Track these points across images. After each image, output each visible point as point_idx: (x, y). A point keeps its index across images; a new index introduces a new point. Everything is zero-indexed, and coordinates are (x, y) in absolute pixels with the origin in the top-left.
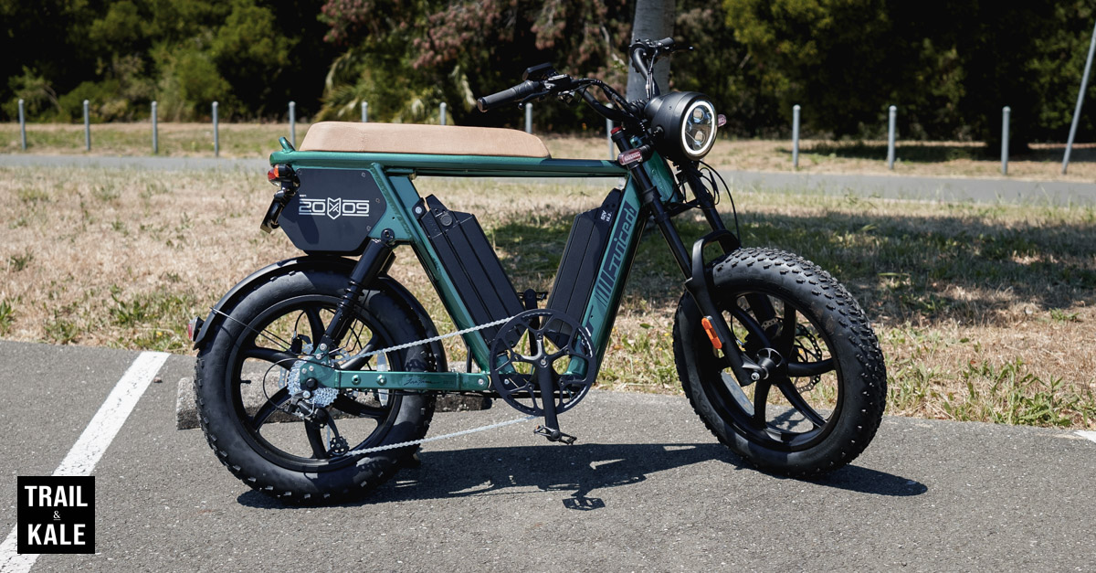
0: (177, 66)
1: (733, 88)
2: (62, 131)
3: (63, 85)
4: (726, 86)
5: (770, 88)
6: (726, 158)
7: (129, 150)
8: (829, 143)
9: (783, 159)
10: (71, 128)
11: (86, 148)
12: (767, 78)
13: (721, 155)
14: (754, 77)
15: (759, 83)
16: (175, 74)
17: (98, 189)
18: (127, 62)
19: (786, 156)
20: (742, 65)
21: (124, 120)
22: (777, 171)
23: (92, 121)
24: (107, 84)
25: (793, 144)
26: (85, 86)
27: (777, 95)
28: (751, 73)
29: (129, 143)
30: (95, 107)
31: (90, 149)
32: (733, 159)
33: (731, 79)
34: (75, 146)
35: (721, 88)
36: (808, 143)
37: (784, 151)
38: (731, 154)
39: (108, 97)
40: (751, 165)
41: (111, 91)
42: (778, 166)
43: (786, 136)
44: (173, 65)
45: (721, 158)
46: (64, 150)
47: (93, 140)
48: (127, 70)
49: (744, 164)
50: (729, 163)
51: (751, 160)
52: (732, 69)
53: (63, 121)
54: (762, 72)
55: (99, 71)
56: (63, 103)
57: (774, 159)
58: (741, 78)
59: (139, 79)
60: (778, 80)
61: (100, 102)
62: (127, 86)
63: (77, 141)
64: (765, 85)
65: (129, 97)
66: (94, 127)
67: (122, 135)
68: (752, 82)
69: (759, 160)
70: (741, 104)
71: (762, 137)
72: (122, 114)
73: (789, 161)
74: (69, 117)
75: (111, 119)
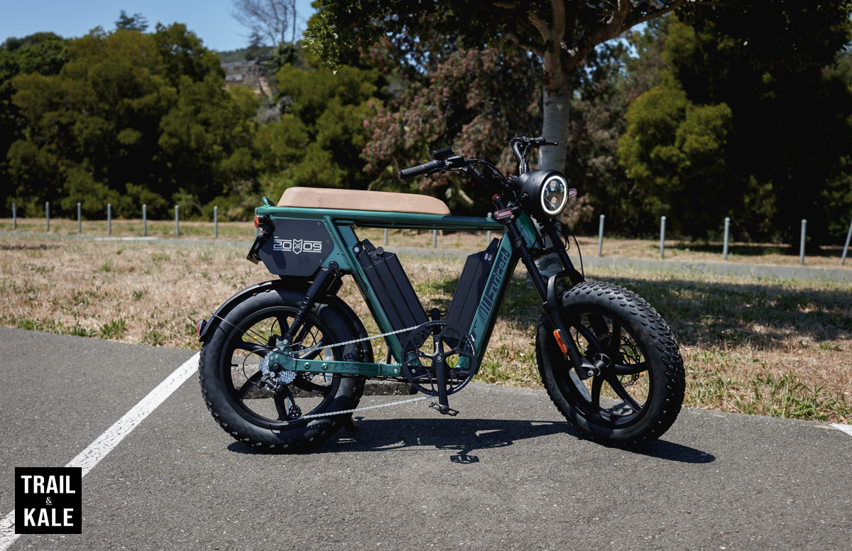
0: (274, 188)
1: (624, 207)
2: (203, 226)
3: (205, 199)
4: (620, 205)
5: (648, 207)
6: (617, 250)
7: (241, 238)
8: (687, 243)
9: (654, 252)
10: (208, 224)
11: (214, 236)
12: (646, 201)
13: (613, 248)
14: (638, 200)
15: (641, 204)
16: (273, 193)
17: (203, 254)
18: (241, 184)
19: (656, 250)
20: (630, 193)
21: (241, 220)
22: (649, 259)
23: (219, 220)
24: (231, 198)
25: (661, 243)
26: (218, 199)
27: (653, 212)
28: (637, 197)
29: (241, 233)
30: (223, 212)
31: (217, 237)
32: (621, 251)
33: (623, 201)
34: (208, 235)
35: (617, 207)
36: (672, 243)
37: (655, 247)
38: (620, 248)
39: (231, 206)
40: (632, 255)
41: (233, 202)
42: (651, 256)
43: (657, 238)
44: (271, 187)
45: (613, 251)
46: (201, 237)
47: (219, 231)
48: (242, 189)
49: (628, 254)
50: (618, 253)
51: (633, 252)
52: (624, 194)
53: (204, 220)
54: (644, 197)
55: (225, 191)
56: (204, 210)
57: (648, 252)
58: (629, 200)
59: (250, 195)
60: (654, 202)
61: (227, 209)
62: (242, 200)
63: (210, 232)
64: (646, 206)
65: (245, 207)
66: (221, 224)
67: (238, 229)
68: (637, 203)
69: (638, 252)
70: (629, 217)
71: (642, 238)
72: (240, 216)
73: (658, 252)
74: (208, 218)
75: (233, 219)
